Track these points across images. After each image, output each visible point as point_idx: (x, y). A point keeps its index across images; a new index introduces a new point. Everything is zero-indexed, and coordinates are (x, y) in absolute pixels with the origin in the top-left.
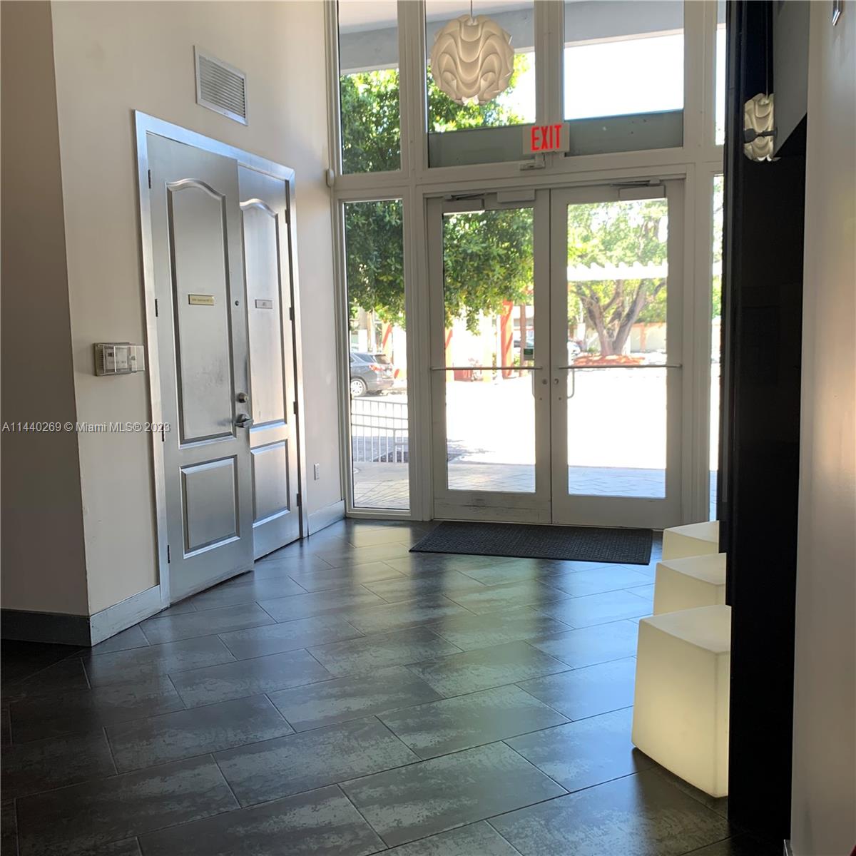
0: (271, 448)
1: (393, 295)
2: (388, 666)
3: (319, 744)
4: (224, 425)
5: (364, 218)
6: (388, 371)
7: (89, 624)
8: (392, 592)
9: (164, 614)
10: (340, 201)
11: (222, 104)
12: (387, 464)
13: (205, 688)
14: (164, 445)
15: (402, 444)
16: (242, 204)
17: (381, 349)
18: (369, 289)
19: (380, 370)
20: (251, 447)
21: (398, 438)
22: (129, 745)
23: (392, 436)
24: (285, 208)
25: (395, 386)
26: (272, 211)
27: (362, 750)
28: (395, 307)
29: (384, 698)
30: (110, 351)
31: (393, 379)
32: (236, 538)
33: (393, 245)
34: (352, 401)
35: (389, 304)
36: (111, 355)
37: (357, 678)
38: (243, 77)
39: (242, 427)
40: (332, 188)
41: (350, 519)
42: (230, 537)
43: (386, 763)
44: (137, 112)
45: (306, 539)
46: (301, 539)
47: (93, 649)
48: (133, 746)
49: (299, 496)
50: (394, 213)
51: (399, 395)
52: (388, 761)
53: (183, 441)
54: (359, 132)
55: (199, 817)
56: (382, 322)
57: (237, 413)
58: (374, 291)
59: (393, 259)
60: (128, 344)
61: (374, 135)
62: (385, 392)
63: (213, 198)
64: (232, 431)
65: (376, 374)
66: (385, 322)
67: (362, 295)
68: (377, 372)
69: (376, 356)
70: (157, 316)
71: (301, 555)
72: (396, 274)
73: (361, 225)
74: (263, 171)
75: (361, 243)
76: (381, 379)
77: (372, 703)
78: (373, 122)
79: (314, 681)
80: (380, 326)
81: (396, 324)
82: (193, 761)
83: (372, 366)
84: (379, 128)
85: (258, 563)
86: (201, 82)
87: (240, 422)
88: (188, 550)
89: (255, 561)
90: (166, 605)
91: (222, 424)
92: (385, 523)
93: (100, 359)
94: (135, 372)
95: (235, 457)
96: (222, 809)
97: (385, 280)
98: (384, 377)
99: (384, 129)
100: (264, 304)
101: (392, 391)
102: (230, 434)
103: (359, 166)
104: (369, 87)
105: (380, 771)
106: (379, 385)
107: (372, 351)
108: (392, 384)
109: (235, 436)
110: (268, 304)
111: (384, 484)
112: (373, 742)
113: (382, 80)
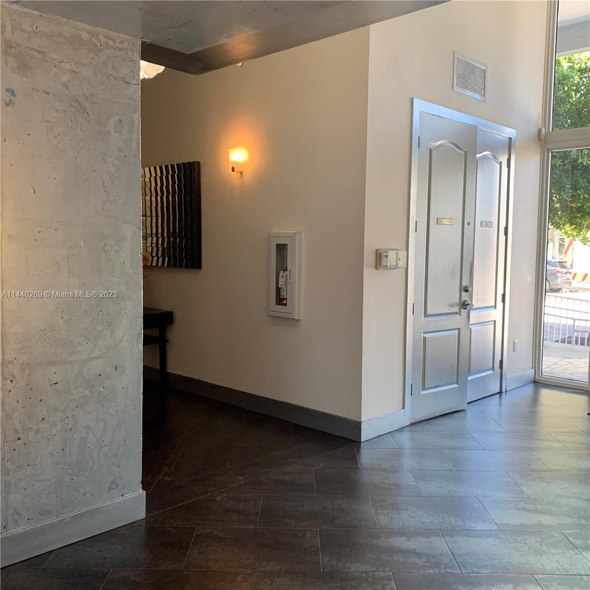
0: (484, 325)
1: (579, 218)
2: (572, 498)
3: (517, 543)
4: (453, 307)
5: (561, 160)
6: (568, 274)
7: (361, 427)
8: (573, 442)
9: (406, 429)
10: (548, 150)
11: (468, 88)
12: (566, 345)
13: (435, 484)
14: (414, 317)
15: (579, 331)
16: (478, 156)
17: (562, 257)
18: (560, 212)
19: (561, 273)
20: (471, 323)
21: (577, 326)
22: (386, 512)
23: (572, 324)
24: (507, 157)
25: (573, 286)
26: (498, 160)
27: (552, 555)
28: (580, 227)
29: (570, 520)
30: (386, 254)
31: (572, 280)
32: (456, 386)
33: (583, 180)
34: (546, 296)
35: (576, 224)
36: (386, 256)
37: (546, 501)
38: (485, 68)
39: (465, 309)
40: (543, 142)
41: (538, 383)
42: (452, 384)
43: (571, 569)
44: (415, 99)
45: (505, 393)
46: (500, 393)
47: (362, 444)
48: (388, 513)
49: (501, 362)
50: (586, 156)
51: (576, 293)
52: (572, 568)
53: (426, 315)
54: (561, 98)
55: (432, 571)
56: (565, 237)
57: (463, 299)
58: (564, 214)
59: (582, 190)
60: (397, 249)
61: (574, 99)
62: (564, 290)
63: (458, 152)
64: (458, 311)
65: (558, 276)
66: (568, 237)
67: (554, 217)
68: (558, 274)
69: (558, 262)
70: (416, 232)
71: (500, 404)
72: (583, 202)
73: (558, 166)
74: (495, 132)
75: (557, 179)
76: (561, 280)
77: (559, 522)
78: (574, 90)
79: (513, 496)
80: (562, 240)
81: (577, 239)
82: (427, 532)
83: (555, 270)
84: (578, 94)
85: (469, 405)
86: (457, 75)
87: (464, 305)
88: (424, 388)
89: (468, 403)
90: (408, 423)
91: (452, 306)
92: (567, 390)
93: (379, 258)
94: (400, 268)
95: (459, 329)
96: (448, 570)
97: (574, 206)
98: (564, 278)
99: (581, 94)
100: (487, 224)
101: (570, 290)
102: (457, 313)
103: (560, 123)
104: (572, 65)
105: (566, 573)
106: (560, 285)
107: (554, 259)
108: (571, 284)
109: (460, 315)
110: (489, 224)
111: (566, 360)
112: (560, 551)
113: (583, 59)
